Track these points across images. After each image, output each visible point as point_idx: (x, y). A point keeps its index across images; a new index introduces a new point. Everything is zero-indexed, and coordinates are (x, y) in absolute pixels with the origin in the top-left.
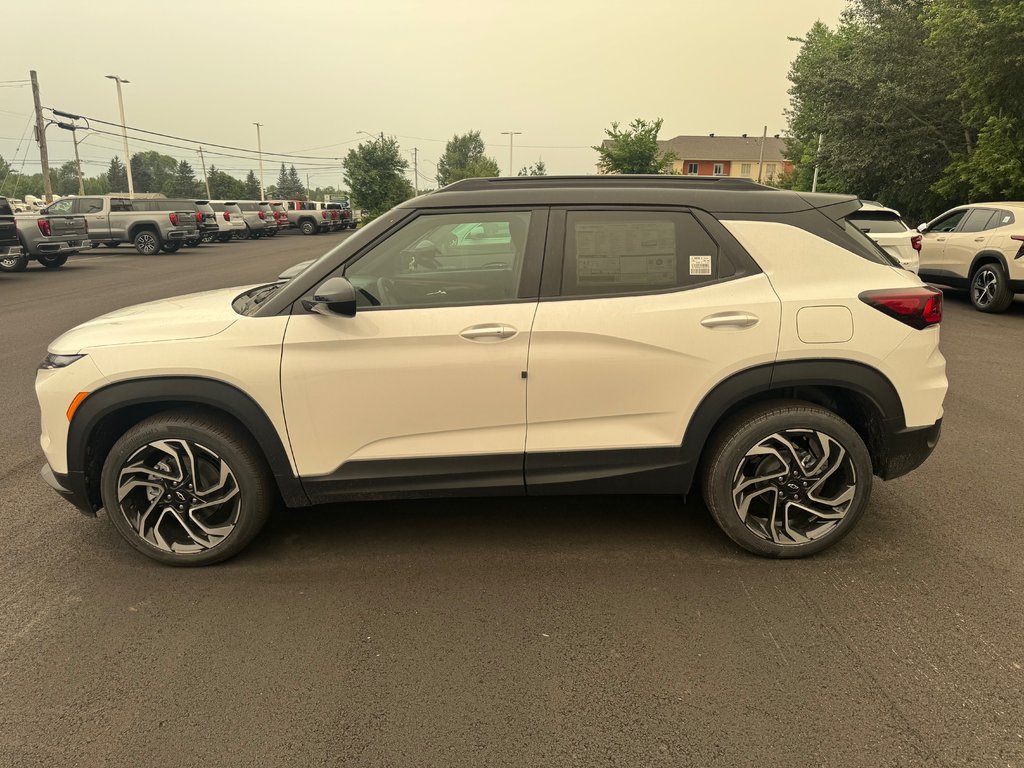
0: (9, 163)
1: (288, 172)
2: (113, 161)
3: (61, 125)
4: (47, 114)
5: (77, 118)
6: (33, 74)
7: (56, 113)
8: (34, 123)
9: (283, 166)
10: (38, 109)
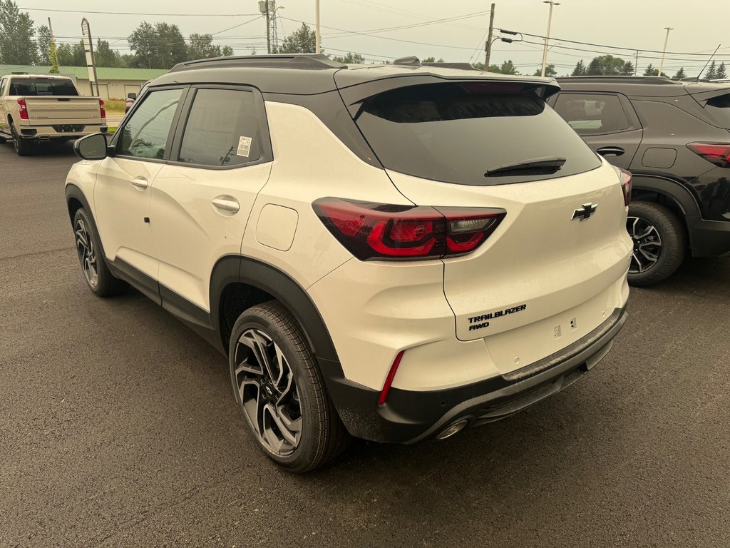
0: (515, 66)
1: (717, 68)
2: (578, 64)
3: (504, 40)
4: (496, 33)
5: (515, 34)
6: (493, 5)
7: (502, 31)
8: (486, 39)
9: (714, 63)
10: (491, 29)
